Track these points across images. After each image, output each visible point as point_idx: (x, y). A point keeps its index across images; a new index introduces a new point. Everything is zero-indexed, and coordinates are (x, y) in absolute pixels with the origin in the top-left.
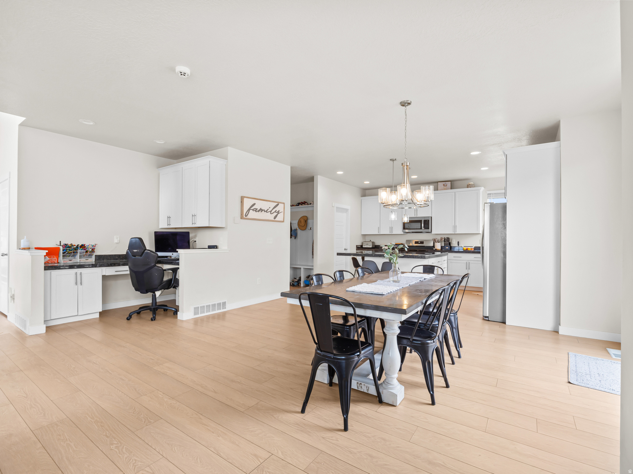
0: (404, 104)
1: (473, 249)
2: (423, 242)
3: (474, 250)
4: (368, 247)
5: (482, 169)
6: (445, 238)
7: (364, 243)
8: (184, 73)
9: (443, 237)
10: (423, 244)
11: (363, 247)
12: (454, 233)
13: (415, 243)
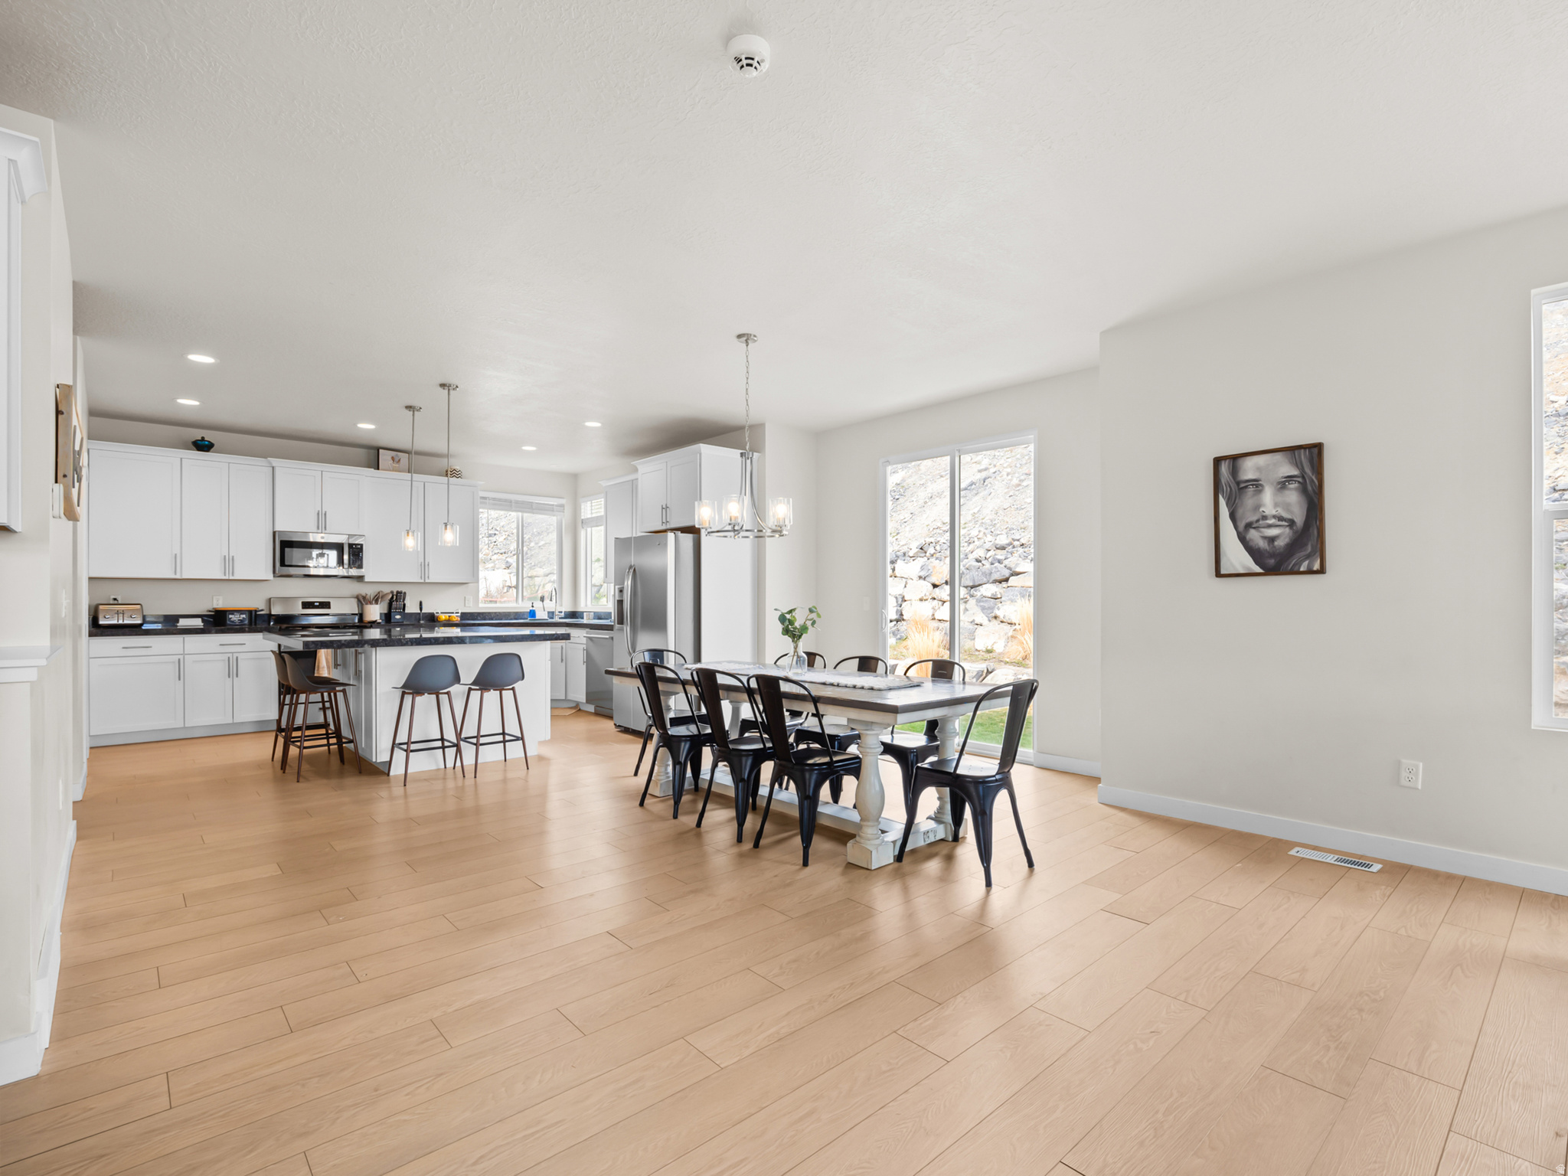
0: (745, 338)
1: (459, 619)
2: (329, 603)
3: (461, 620)
4: (126, 622)
5: (524, 448)
6: (392, 592)
7: (101, 607)
8: (746, 58)
9: (386, 590)
10: (329, 608)
11: (101, 622)
12: (423, 581)
13: (303, 608)
